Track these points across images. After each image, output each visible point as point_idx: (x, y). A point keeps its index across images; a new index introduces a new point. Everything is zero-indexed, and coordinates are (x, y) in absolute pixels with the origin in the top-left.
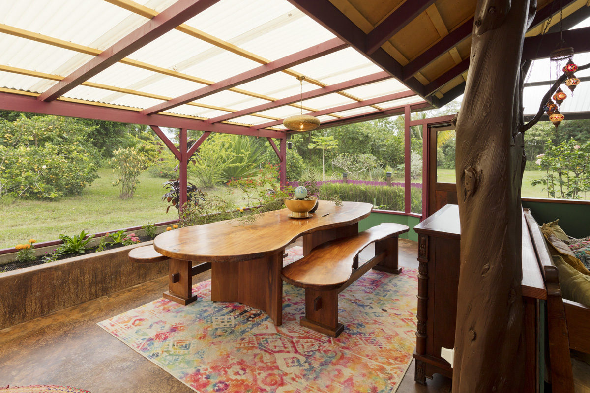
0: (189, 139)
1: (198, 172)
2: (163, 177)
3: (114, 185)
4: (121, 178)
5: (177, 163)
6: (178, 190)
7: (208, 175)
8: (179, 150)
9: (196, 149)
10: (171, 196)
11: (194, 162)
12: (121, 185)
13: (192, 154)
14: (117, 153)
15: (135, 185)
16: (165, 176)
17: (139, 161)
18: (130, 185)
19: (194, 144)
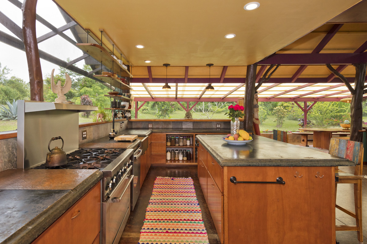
0: (308, 104)
1: (314, 117)
2: (294, 120)
3: (274, 122)
4: (277, 119)
5: (303, 113)
6: (304, 122)
7: (321, 119)
8: (304, 108)
9: (311, 107)
10: (301, 124)
11: (310, 112)
12: (277, 122)
13: (309, 109)
14: (276, 109)
15: (283, 122)
16: (296, 119)
17: (284, 112)
18: (281, 122)
19: (310, 106)
